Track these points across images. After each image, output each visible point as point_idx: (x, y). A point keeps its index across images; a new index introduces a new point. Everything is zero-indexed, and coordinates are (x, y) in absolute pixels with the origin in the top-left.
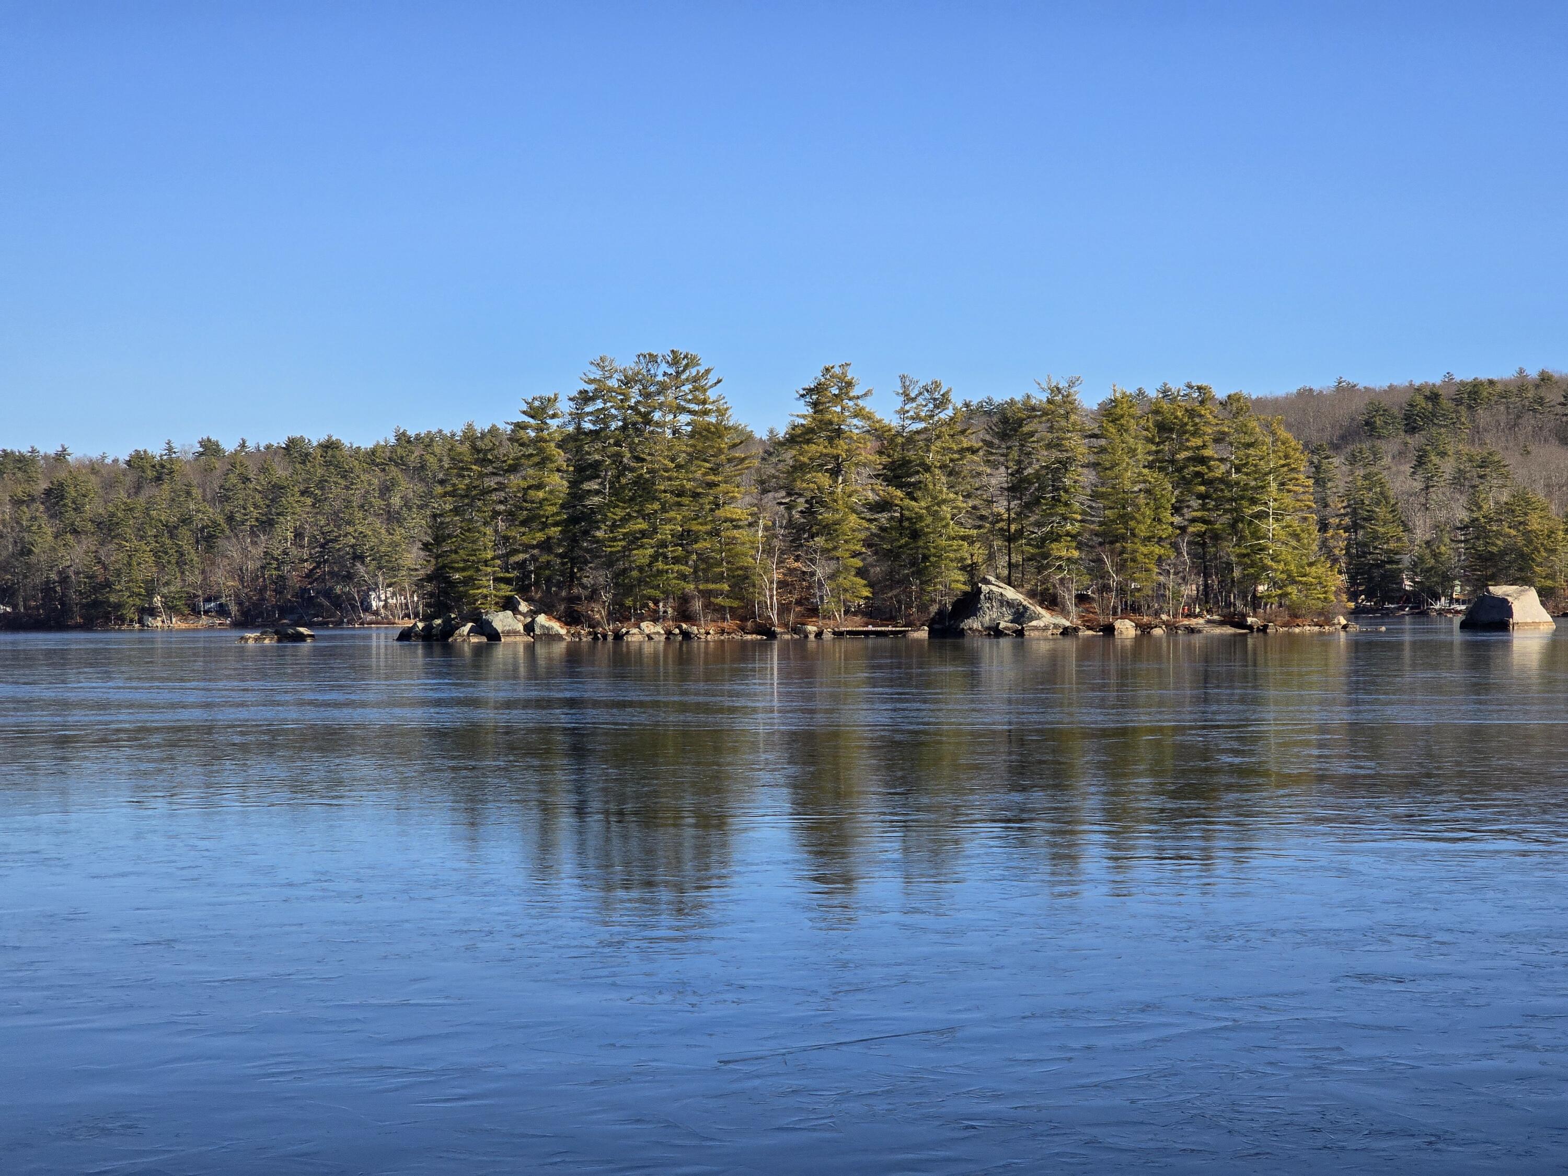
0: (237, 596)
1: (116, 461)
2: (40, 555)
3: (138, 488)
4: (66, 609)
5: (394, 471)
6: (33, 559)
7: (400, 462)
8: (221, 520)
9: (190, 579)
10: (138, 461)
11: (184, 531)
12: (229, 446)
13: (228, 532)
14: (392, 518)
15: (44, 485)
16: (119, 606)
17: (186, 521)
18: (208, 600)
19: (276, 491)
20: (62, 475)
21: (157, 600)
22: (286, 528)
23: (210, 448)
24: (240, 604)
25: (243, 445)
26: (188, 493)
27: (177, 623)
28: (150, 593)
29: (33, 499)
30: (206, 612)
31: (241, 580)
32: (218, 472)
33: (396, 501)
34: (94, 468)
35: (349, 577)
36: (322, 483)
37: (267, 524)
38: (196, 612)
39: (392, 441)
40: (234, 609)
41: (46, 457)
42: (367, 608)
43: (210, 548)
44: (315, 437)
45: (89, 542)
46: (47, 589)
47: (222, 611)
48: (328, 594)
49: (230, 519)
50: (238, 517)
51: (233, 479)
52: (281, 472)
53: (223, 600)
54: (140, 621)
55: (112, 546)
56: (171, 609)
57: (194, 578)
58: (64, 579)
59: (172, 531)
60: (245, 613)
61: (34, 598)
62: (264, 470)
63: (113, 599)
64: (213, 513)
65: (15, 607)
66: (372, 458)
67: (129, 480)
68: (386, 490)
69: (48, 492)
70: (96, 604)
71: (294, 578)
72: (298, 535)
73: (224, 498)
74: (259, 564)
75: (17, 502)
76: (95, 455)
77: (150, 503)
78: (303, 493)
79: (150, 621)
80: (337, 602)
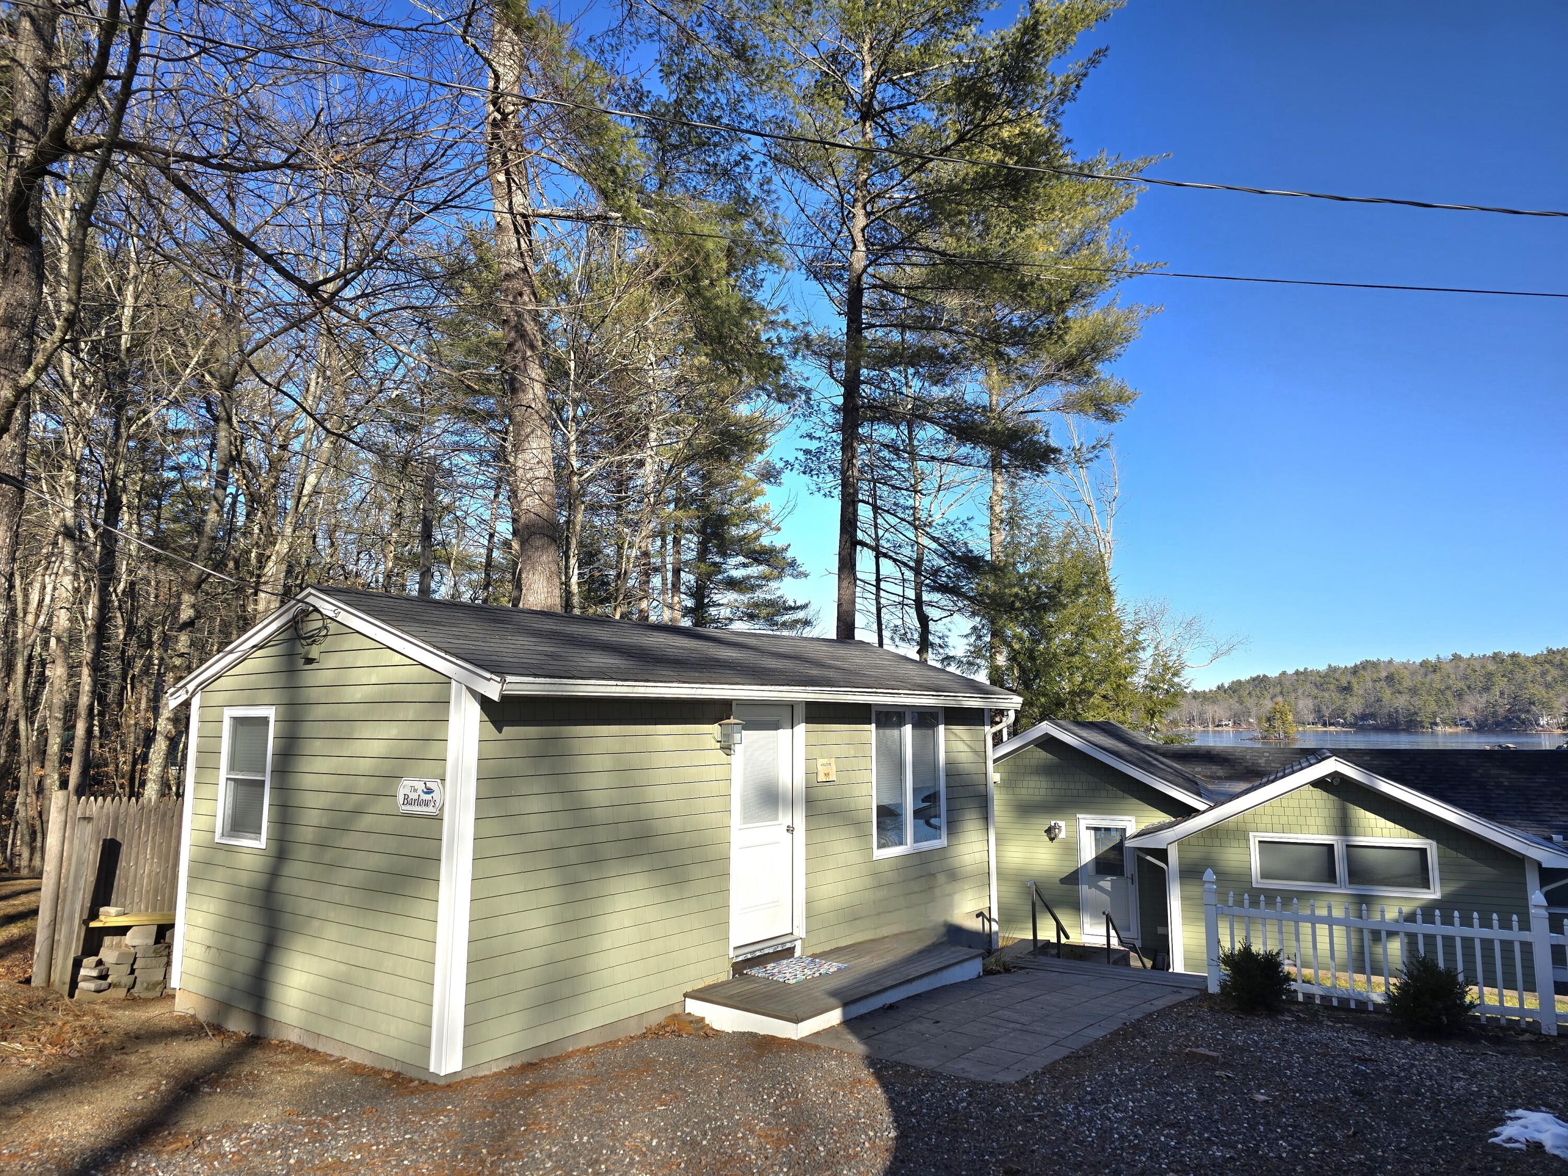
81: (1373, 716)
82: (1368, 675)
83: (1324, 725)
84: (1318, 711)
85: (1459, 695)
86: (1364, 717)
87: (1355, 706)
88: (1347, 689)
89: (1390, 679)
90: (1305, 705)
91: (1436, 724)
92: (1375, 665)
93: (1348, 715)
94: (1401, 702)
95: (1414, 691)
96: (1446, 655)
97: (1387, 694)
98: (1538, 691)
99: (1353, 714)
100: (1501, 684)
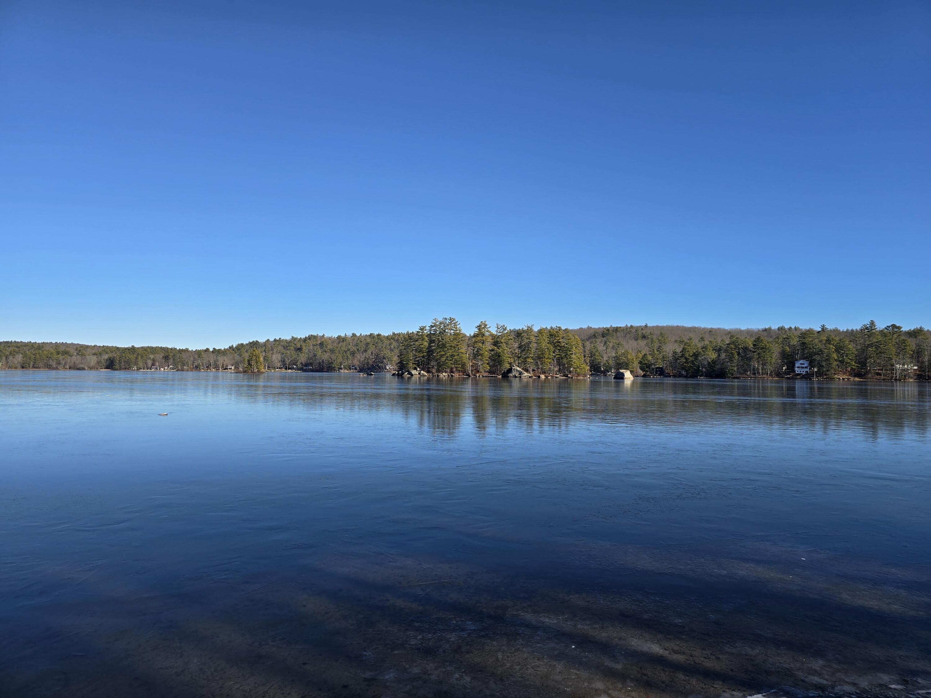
0: (359, 366)
1: (334, 337)
2: (318, 356)
3: (339, 343)
4: (323, 368)
5: (392, 340)
6: (317, 357)
7: (393, 339)
8: (356, 350)
9: (349, 362)
10: (339, 337)
11: (348, 352)
12: (358, 335)
13: (357, 352)
14: (391, 350)
15: (319, 342)
16: (334, 367)
17: (349, 350)
18: (353, 366)
19: (367, 344)
20: (323, 340)
21: (342, 366)
22: (369, 352)
23: (354, 335)
24: (359, 367)
25: (361, 335)
26: (349, 344)
27: (346, 371)
28: (341, 365)
29: (317, 345)
30: (352, 369)
31: (360, 362)
32: (355, 340)
33: (392, 347)
34: (330, 338)
35: (382, 362)
36: (377, 343)
37: (365, 351)
38: (350, 369)
39: (392, 334)
40: (358, 368)
41: (320, 336)
42: (386, 369)
43: (353, 356)
44: (376, 333)
45: (328, 354)
46: (320, 363)
47: (356, 369)
48: (378, 366)
49: (358, 350)
50: (359, 349)
51: (359, 341)
52: (369, 340)
53: (356, 367)
54: (339, 371)
55: (333, 355)
56: (345, 368)
57: (350, 362)
58: (323, 361)
59: (346, 352)
60: (360, 369)
61: (317, 365)
62: (365, 340)
63: (333, 366)
64: (355, 348)
65: (312, 367)
66: (387, 338)
67: (337, 341)
68: (390, 344)
69: (320, 343)
70: (329, 367)
71: (371, 362)
72: (372, 353)
73: (357, 345)
74: (363, 359)
75: (314, 345)
76: (330, 336)
77: (341, 346)
78: (373, 345)
79: (340, 370)
80: (380, 367)
81: (311, 364)
82: (311, 343)
83: (286, 369)
84: (283, 361)
85: (353, 354)
86: (306, 365)
87: (303, 358)
88: (300, 349)
89: (321, 344)
90: (276, 358)
91: (341, 369)
92: (315, 337)
93: (298, 363)
94: (326, 357)
95: (332, 351)
96: (349, 334)
97: (319, 352)
98: (387, 353)
99: (302, 363)
100: (372, 349)
